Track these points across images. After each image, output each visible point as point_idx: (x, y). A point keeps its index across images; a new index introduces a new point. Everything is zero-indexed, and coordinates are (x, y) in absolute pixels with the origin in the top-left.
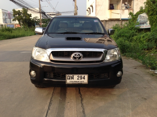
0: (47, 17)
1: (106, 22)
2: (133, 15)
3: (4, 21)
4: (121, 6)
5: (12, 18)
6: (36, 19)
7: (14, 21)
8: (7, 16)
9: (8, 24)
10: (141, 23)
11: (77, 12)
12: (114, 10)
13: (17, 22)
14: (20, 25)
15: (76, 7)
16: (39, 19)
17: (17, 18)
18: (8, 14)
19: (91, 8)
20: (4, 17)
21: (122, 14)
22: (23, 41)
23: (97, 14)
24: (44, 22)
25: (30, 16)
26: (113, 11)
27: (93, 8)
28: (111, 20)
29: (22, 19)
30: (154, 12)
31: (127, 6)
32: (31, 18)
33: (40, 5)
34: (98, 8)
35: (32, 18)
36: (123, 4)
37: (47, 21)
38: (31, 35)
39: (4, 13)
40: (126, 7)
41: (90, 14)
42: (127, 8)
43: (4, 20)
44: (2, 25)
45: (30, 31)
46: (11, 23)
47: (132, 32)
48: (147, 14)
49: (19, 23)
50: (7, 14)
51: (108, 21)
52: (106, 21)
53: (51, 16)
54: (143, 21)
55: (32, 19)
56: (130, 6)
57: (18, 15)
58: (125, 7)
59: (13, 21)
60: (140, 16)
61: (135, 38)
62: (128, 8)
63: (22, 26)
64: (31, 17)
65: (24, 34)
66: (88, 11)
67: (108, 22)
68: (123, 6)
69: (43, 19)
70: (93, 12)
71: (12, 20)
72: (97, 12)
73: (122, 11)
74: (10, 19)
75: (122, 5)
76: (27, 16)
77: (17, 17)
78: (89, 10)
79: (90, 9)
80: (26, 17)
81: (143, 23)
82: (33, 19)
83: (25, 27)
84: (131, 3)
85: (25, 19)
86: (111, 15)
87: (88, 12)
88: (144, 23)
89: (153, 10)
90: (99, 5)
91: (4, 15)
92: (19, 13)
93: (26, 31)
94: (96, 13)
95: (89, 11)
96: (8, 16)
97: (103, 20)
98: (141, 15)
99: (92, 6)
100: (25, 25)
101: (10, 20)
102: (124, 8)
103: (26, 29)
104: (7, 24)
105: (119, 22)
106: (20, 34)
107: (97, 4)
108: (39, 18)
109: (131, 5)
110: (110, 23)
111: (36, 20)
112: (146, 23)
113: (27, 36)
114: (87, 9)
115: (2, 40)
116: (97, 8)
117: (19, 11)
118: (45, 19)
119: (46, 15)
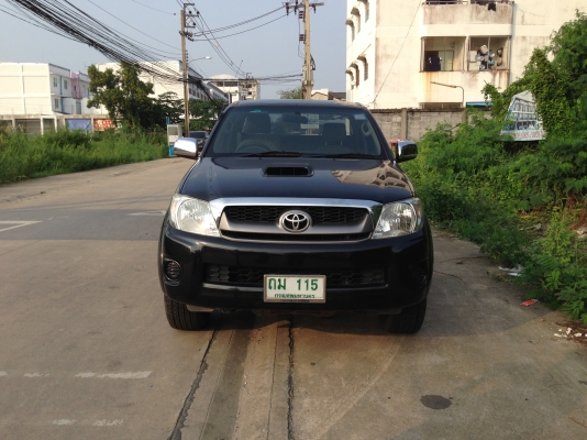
0: (208, 94)
1: (410, 115)
2: (497, 93)
3: (57, 106)
4: (466, 59)
5: (83, 95)
6: (167, 101)
7: (93, 108)
8: (66, 87)
9: (71, 117)
10: (519, 124)
11: (312, 79)
12: (440, 73)
13: (103, 110)
14: (115, 123)
15: (308, 62)
16: (179, 102)
17: (105, 99)
18: (69, 83)
19: (361, 64)
20: (57, 90)
21: (470, 86)
22: (126, 177)
23: (380, 85)
24: (195, 113)
25: (149, 88)
26: (437, 76)
27: (366, 65)
28: (430, 108)
29: (120, 100)
30: (556, 88)
31: (486, 58)
32: (150, 96)
33: (185, 54)
34: (385, 67)
35: (155, 96)
36: (474, 53)
37: (208, 108)
38: (151, 159)
39: (58, 78)
40: (484, 63)
41: (357, 84)
42: (486, 66)
43: (56, 101)
44: (49, 121)
45: (147, 141)
46: (79, 112)
47: (484, 152)
48: (536, 94)
49: (112, 115)
50: (66, 82)
51: (418, 111)
52: (411, 111)
53: (221, 88)
54: (526, 116)
55: (154, 100)
56: (500, 60)
57: (105, 87)
58: (479, 63)
59: (90, 105)
60: (517, 99)
61: (491, 171)
62: (491, 65)
63: (120, 126)
64: (153, 93)
65: (130, 155)
66: (351, 73)
67: (417, 115)
68: (472, 59)
69: (192, 102)
70: (366, 78)
71: (85, 102)
72: (381, 79)
73: (468, 76)
74: (79, 98)
75: (468, 55)
76: (138, 89)
77: (102, 93)
78: (354, 71)
79: (356, 67)
80: (134, 92)
81: (525, 123)
82: (160, 101)
83: (129, 130)
84: (502, 49)
85: (133, 100)
86: (429, 91)
87: (352, 79)
88: (529, 123)
89: (553, 82)
90: (387, 56)
91: (55, 85)
92: (109, 79)
93: (133, 142)
94: (376, 84)
95: (354, 74)
96: (69, 87)
97: (399, 107)
98: (519, 96)
99: (363, 59)
100: (131, 122)
101: (79, 105)
102: (475, 66)
103: (133, 135)
104: (67, 116)
105: (455, 114)
106: (116, 154)
107: (381, 52)
108: (181, 96)
109: (501, 56)
110: (424, 117)
111: (170, 105)
112: (533, 123)
113: (140, 161)
114: (348, 67)
115: (58, 174)
116: (380, 67)
117: (109, 72)
118: (199, 101)
119: (203, 88)
